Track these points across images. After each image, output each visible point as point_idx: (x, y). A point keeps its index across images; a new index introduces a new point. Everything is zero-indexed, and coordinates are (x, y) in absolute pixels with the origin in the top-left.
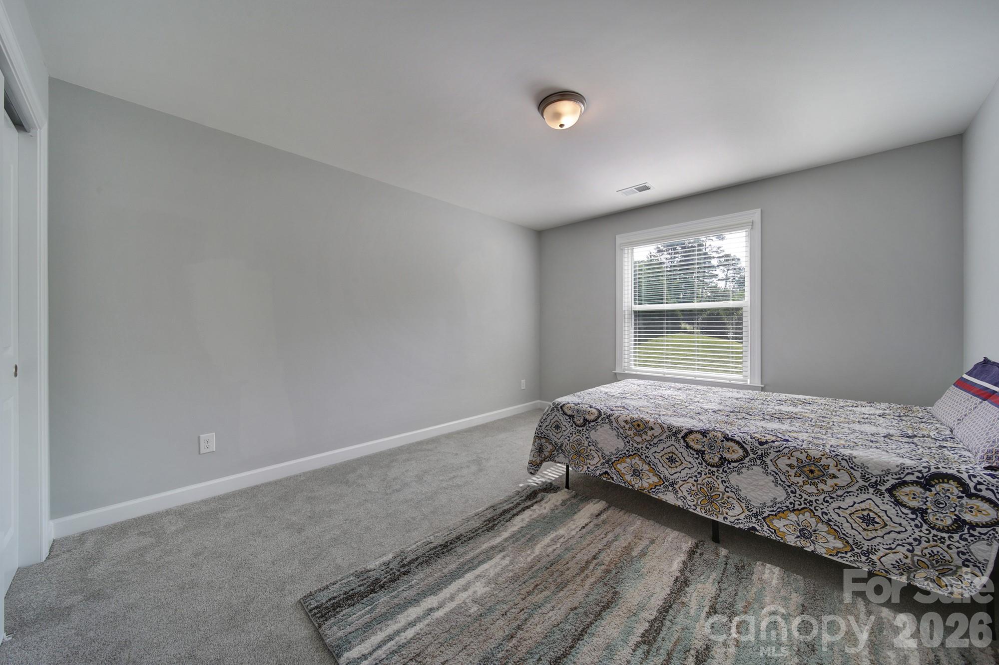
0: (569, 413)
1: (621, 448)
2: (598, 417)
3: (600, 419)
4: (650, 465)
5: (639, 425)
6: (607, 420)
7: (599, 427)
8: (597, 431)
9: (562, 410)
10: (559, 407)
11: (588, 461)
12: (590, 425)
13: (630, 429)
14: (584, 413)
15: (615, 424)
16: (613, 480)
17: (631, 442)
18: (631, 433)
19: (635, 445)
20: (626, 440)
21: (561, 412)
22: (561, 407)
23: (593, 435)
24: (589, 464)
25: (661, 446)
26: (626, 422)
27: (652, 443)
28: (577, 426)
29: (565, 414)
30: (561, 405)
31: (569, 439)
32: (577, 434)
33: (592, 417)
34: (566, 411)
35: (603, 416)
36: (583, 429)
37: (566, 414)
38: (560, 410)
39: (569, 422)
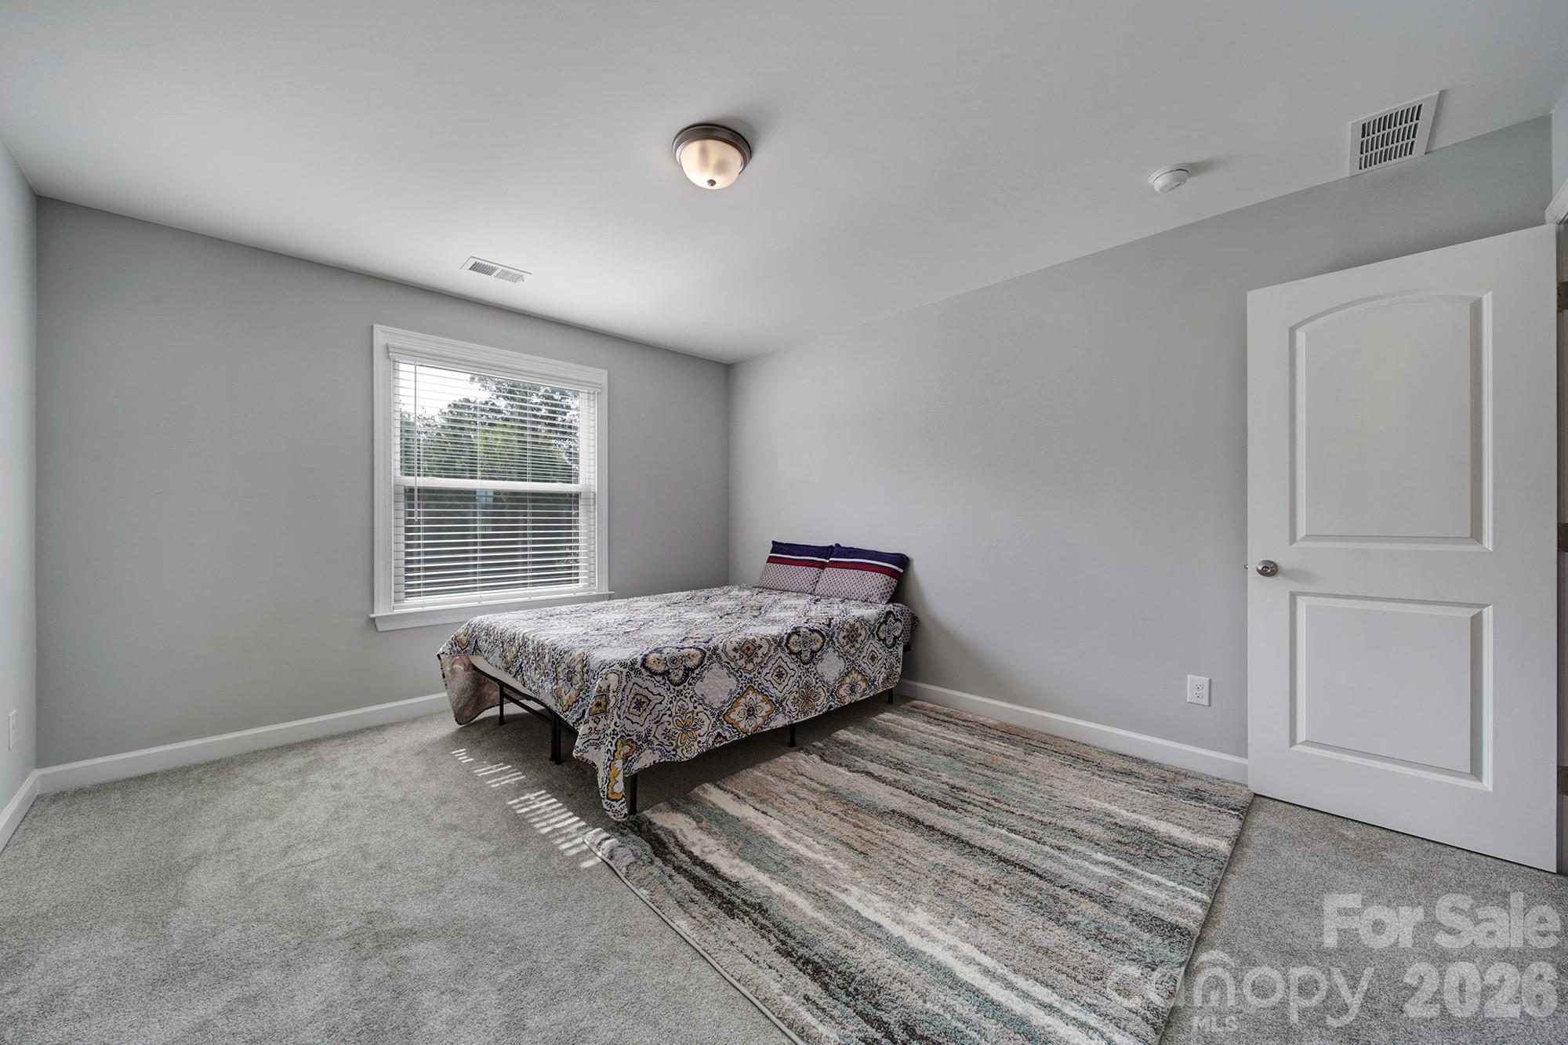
0: (661, 668)
1: (734, 688)
2: (703, 657)
3: (706, 660)
4: (762, 693)
5: (748, 649)
6: (714, 657)
7: (706, 671)
8: (704, 680)
9: (647, 669)
10: (638, 666)
11: (697, 733)
12: (694, 675)
13: (741, 657)
14: (684, 659)
15: (725, 659)
16: (727, 740)
17: (744, 675)
18: (741, 662)
19: (748, 676)
20: (738, 675)
21: (645, 674)
22: (643, 665)
23: (700, 688)
24: (699, 736)
25: (770, 665)
26: (735, 650)
27: (763, 665)
28: (675, 686)
29: (653, 674)
30: (639, 660)
31: (670, 712)
32: (678, 699)
33: (696, 661)
34: (654, 667)
35: (708, 653)
36: (685, 686)
37: (656, 674)
38: (643, 670)
39: (664, 684)
